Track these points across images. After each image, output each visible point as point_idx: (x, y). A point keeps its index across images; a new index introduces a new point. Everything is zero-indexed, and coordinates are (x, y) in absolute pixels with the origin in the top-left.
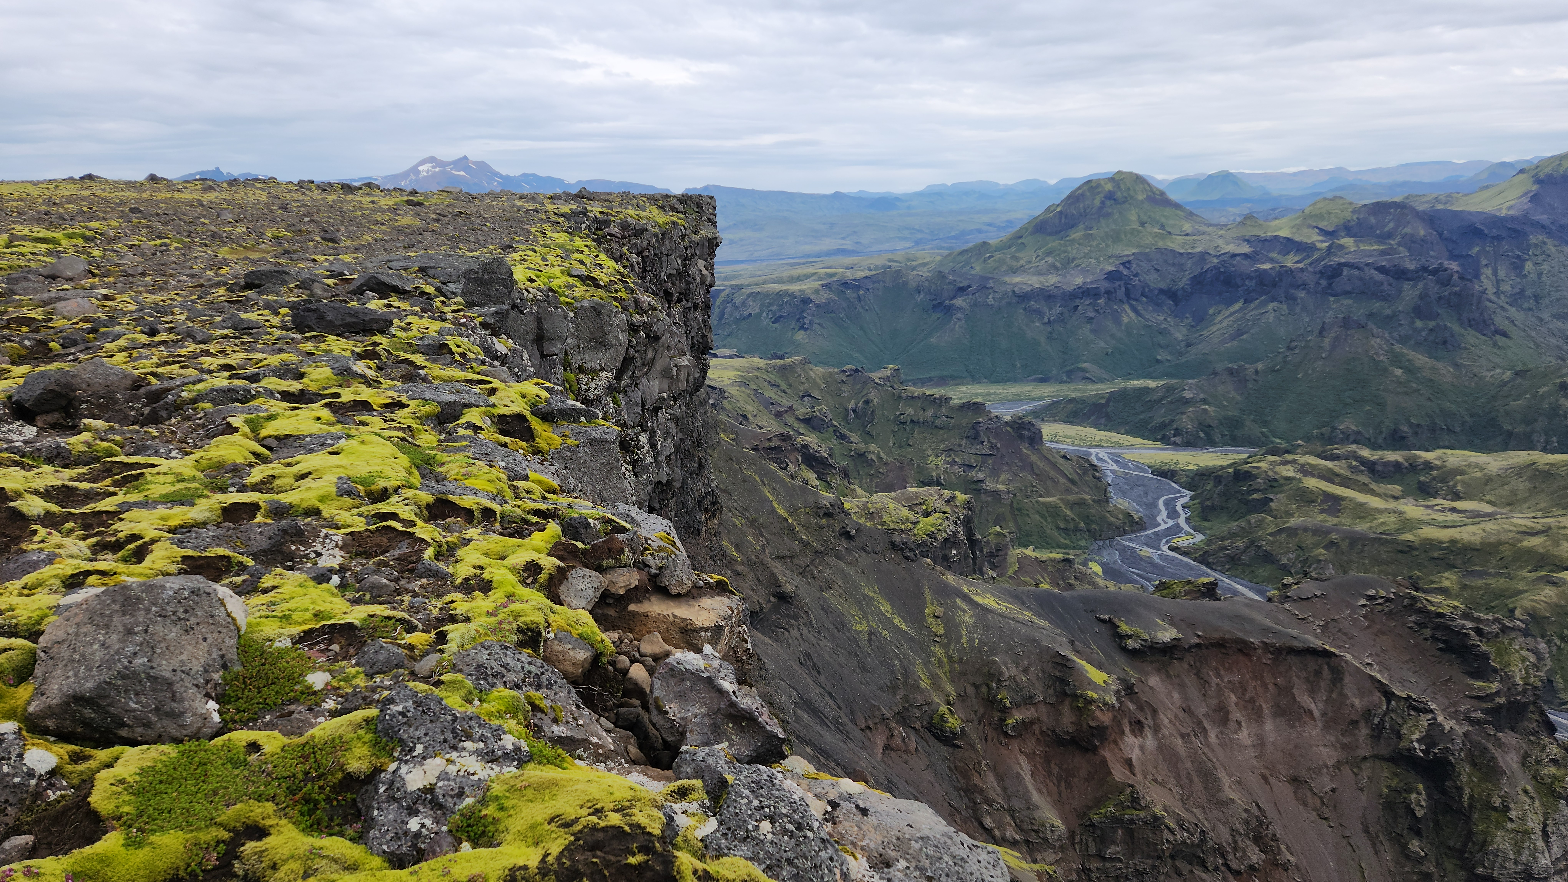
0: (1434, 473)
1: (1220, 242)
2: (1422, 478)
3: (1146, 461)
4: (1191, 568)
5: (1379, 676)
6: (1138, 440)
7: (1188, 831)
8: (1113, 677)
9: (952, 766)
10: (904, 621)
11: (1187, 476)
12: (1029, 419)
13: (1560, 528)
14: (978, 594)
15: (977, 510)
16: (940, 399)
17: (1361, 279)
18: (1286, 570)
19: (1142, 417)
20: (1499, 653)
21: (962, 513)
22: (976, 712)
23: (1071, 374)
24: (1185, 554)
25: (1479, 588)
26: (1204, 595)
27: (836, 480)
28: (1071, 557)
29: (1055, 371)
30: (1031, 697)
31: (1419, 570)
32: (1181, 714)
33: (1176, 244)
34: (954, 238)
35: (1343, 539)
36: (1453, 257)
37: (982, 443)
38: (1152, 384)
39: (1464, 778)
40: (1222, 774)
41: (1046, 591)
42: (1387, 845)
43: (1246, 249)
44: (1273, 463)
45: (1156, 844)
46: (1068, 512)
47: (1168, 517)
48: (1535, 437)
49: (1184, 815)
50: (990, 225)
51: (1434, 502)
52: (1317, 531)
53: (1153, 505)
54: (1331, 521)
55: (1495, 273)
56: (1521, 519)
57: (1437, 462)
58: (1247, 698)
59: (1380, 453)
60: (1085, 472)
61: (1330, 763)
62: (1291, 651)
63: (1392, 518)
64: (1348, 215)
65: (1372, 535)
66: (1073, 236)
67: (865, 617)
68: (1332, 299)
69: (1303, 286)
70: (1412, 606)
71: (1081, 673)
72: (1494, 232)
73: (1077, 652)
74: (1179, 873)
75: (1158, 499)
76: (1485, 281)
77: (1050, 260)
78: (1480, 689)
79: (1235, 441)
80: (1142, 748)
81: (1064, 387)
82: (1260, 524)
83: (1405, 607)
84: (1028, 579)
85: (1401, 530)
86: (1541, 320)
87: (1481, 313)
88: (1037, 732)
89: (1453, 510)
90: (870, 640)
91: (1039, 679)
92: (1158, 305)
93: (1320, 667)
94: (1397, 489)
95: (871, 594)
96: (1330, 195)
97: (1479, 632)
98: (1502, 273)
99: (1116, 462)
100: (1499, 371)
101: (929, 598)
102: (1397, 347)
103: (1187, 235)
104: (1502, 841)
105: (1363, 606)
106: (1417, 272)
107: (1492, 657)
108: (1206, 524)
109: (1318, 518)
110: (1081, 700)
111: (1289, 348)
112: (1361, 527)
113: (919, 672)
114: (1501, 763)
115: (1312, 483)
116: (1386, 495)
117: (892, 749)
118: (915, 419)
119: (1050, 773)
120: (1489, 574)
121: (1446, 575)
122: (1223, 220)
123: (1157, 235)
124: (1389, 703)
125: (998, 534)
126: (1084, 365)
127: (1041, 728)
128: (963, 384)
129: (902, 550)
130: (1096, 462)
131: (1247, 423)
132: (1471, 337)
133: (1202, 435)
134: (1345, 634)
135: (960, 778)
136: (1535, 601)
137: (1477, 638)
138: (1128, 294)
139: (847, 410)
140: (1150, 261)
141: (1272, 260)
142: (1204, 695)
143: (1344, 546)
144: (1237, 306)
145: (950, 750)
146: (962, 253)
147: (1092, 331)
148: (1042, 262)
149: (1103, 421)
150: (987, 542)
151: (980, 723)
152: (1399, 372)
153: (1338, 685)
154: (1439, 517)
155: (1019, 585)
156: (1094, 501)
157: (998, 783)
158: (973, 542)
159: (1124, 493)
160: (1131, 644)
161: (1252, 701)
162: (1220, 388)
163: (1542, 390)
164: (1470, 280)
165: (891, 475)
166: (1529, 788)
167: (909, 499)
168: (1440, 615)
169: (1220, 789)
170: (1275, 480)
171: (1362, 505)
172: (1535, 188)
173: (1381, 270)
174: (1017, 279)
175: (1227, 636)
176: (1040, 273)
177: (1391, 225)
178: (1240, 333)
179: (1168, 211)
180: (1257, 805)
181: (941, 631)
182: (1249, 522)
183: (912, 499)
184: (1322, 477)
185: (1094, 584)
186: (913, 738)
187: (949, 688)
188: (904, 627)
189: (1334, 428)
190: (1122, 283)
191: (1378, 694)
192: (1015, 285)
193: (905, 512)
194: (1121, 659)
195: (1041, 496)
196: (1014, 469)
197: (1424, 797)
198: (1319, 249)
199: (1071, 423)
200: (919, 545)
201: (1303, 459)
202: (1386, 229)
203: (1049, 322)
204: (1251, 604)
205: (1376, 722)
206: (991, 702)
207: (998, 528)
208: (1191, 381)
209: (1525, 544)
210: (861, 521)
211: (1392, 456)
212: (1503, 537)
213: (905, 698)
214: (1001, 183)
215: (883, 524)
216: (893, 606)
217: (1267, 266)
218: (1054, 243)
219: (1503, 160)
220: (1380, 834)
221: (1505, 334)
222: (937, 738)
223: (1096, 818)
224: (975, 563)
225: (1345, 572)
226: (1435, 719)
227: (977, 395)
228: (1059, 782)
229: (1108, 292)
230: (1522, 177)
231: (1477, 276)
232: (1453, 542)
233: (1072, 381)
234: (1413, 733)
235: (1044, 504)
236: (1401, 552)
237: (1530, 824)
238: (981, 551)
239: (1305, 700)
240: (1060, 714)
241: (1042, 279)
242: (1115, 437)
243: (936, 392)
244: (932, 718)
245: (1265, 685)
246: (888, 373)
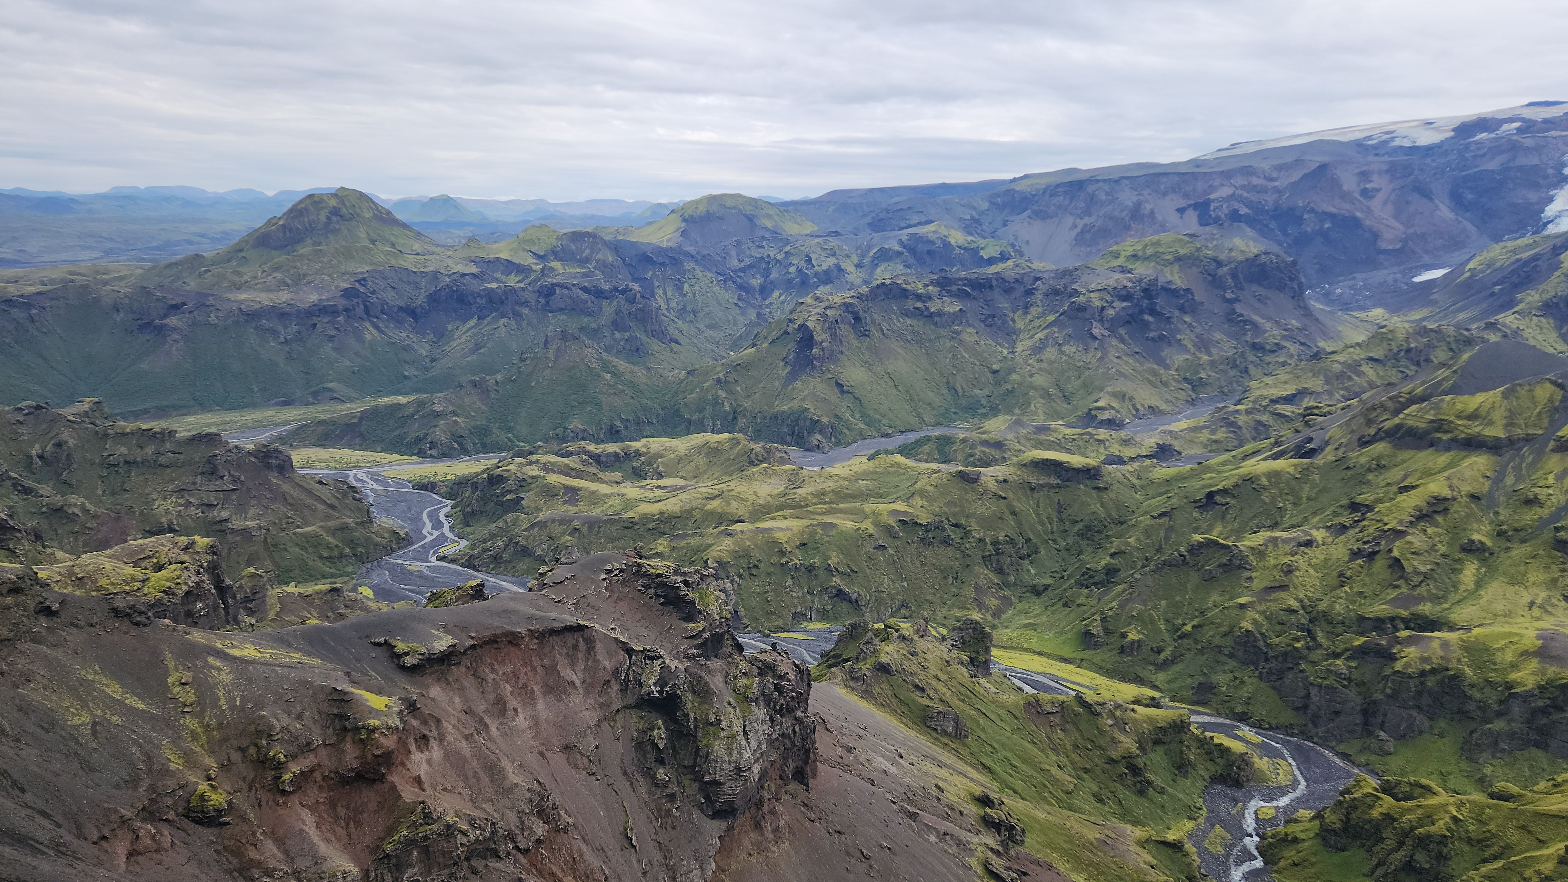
0: (643, 458)
1: (450, 262)
2: (635, 464)
3: (406, 477)
4: (460, 574)
5: (621, 638)
6: (396, 457)
7: (480, 828)
8: (394, 698)
9: (220, 848)
10: (141, 698)
11: (447, 487)
12: (275, 446)
13: (729, 491)
14: (234, 647)
15: (224, 554)
16: (162, 433)
17: (571, 298)
18: (541, 560)
19: (396, 433)
20: (701, 598)
21: (206, 559)
22: (244, 779)
23: (318, 395)
24: (453, 561)
25: (682, 548)
26: (473, 597)
27: (24, 546)
28: (338, 585)
29: (298, 394)
30: (308, 744)
31: (641, 541)
32: (463, 717)
33: (408, 262)
34: (157, 248)
35: (583, 525)
36: (635, 280)
37: (222, 478)
38: (403, 400)
39: (689, 706)
40: (505, 763)
41: (315, 627)
42: (641, 779)
43: (474, 269)
44: (520, 465)
45: (452, 852)
46: (331, 540)
47: (432, 529)
48: (706, 422)
49: (475, 813)
50: (202, 236)
51: (645, 482)
52: (562, 521)
53: (417, 519)
54: (572, 510)
55: (665, 293)
56: (704, 488)
57: (644, 450)
58: (520, 685)
59: (602, 446)
60: (345, 495)
61: (592, 723)
62: (553, 632)
63: (618, 501)
64: (554, 241)
65: (605, 518)
66: (301, 251)
67: (84, 705)
68: (550, 315)
69: (526, 303)
70: (639, 572)
71: (361, 703)
72: (661, 260)
73: (354, 683)
74: (475, 872)
75: (422, 512)
76: (659, 299)
77: (278, 275)
78: (693, 629)
79: (486, 448)
80: (429, 762)
81: (311, 409)
82: (515, 522)
83: (634, 574)
84: (293, 618)
85: (624, 510)
86: (699, 330)
87: (660, 325)
88: (319, 779)
89: (659, 487)
90: (94, 733)
91: (315, 721)
92: (399, 322)
93: (577, 641)
94: (617, 476)
95: (90, 677)
96: (537, 223)
97: (686, 583)
98: (669, 293)
99: (376, 481)
100: (677, 371)
101: (171, 665)
102: (604, 355)
103: (418, 254)
104: (719, 749)
105: (604, 579)
106: (611, 292)
107: (697, 602)
108: (469, 529)
109: (563, 509)
110: (363, 731)
111: (522, 360)
112: (596, 512)
113: (168, 754)
114: (712, 686)
115: (554, 479)
116: (611, 482)
117: (139, 854)
118: (130, 458)
119: (337, 818)
120: (688, 535)
121: (659, 541)
122: (449, 242)
123: (388, 253)
124: (630, 658)
125: (253, 576)
126: (330, 385)
127: (322, 773)
128: (189, 414)
129: (128, 615)
130: (355, 484)
131: (495, 430)
132: (655, 345)
133: (456, 446)
134: (593, 607)
135: (230, 858)
136: (720, 551)
137: (686, 589)
138: (367, 311)
139: (30, 457)
140: (385, 278)
141: (497, 280)
142: (483, 692)
143: (585, 530)
144: (472, 322)
145: (216, 830)
146: (170, 266)
147: (335, 349)
148: (270, 278)
149: (357, 440)
150: (241, 587)
151: (250, 789)
152: (608, 376)
153: (592, 653)
154: (650, 495)
155: (283, 626)
156: (357, 523)
157: (279, 848)
158: (222, 590)
159: (387, 512)
160: (409, 661)
161: (525, 686)
162: (467, 400)
163: (706, 385)
164: (649, 299)
165: (104, 528)
166: (731, 700)
167: (132, 553)
168: (659, 575)
169: (505, 778)
170: (524, 480)
171: (594, 492)
172: (683, 225)
173: (584, 289)
174: (243, 296)
175: (498, 632)
176: (269, 290)
177: (587, 251)
178: (477, 347)
179: (396, 230)
180: (538, 781)
181: (192, 698)
182: (506, 522)
183: (136, 553)
184: (561, 473)
185: (366, 609)
186: (166, 833)
187: (210, 762)
188: (141, 706)
189: (565, 428)
190: (360, 300)
191: (622, 652)
192: (242, 302)
193: (129, 570)
194: (401, 680)
195: (298, 527)
196: (265, 502)
197: (663, 729)
198: (534, 271)
199: (323, 446)
200: (152, 606)
201: (545, 458)
202: (584, 255)
203: (286, 340)
204: (515, 597)
205: (623, 678)
206: (263, 762)
207: (252, 570)
208: (439, 395)
209: (709, 507)
210: (68, 590)
211: (612, 448)
212: (694, 504)
213: (152, 788)
214: (209, 190)
215: (99, 589)
216: (123, 685)
217: (494, 285)
218: (281, 258)
219: (659, 202)
220: (635, 773)
221: (677, 342)
222: (198, 822)
223: (389, 848)
224: (227, 613)
225: (588, 553)
226: (664, 662)
227: (209, 425)
228: (348, 824)
229: (346, 310)
230: (673, 216)
231: (653, 295)
232: (662, 513)
233: (319, 402)
234: (650, 679)
235: (302, 534)
236: (626, 528)
237: (735, 729)
238: (234, 597)
239: (568, 673)
240: (343, 752)
241: (271, 296)
242: (371, 455)
243: (157, 425)
244: (189, 802)
245: (534, 669)
246: (86, 407)
